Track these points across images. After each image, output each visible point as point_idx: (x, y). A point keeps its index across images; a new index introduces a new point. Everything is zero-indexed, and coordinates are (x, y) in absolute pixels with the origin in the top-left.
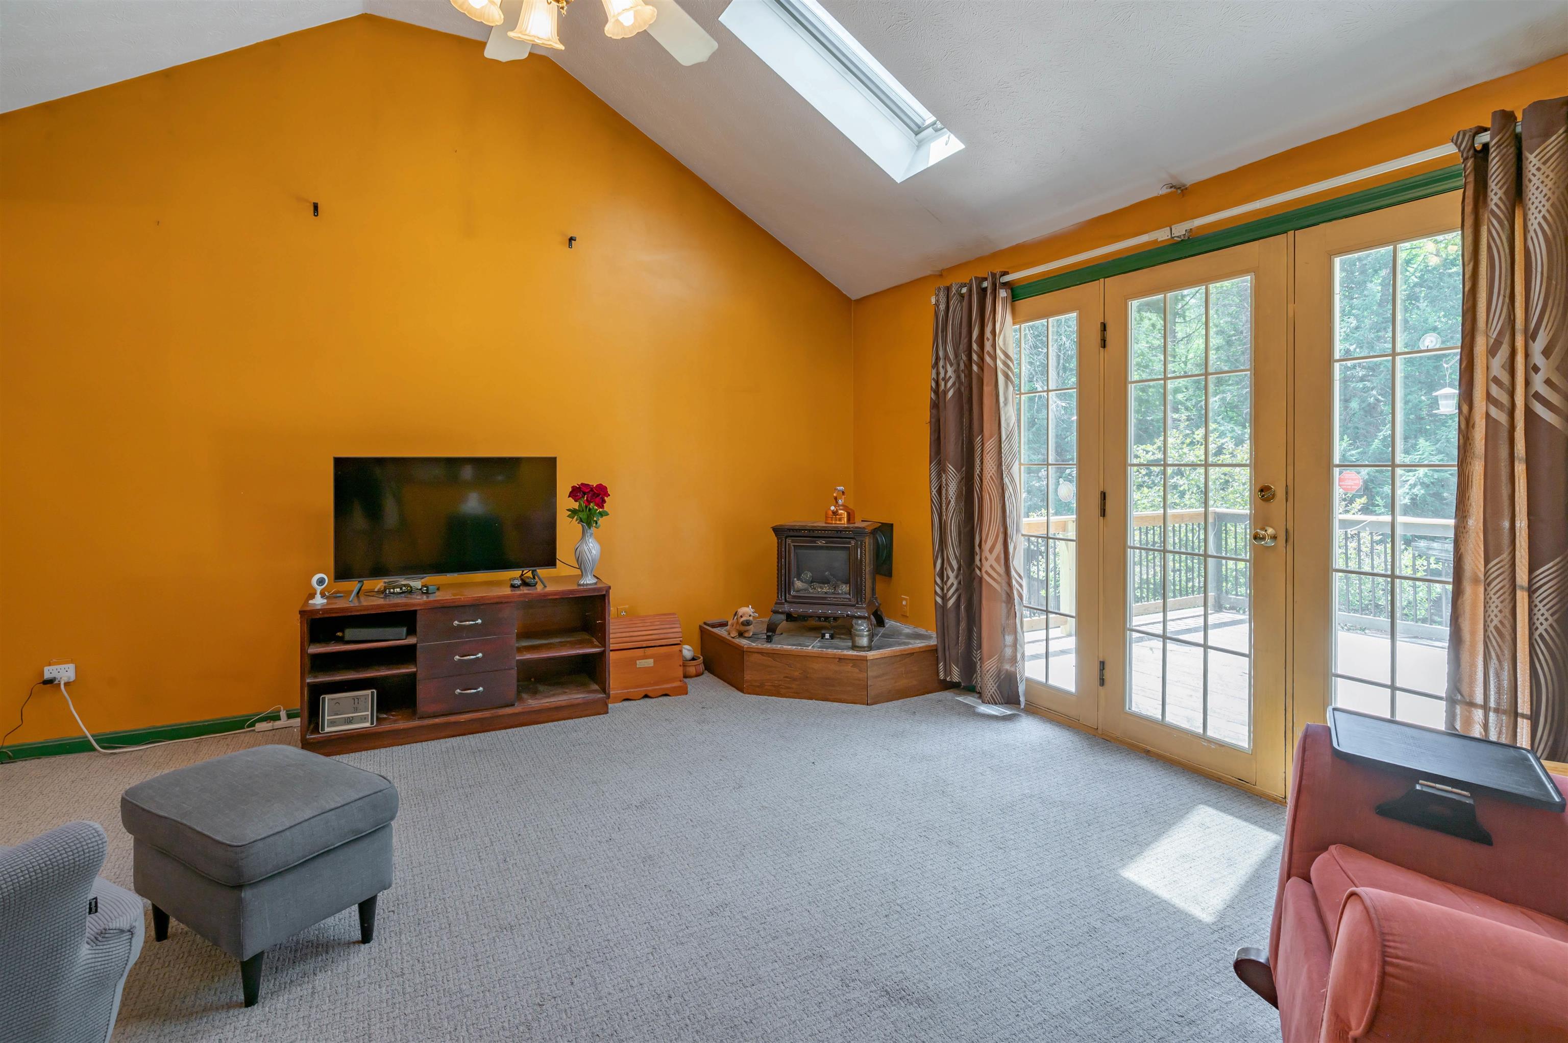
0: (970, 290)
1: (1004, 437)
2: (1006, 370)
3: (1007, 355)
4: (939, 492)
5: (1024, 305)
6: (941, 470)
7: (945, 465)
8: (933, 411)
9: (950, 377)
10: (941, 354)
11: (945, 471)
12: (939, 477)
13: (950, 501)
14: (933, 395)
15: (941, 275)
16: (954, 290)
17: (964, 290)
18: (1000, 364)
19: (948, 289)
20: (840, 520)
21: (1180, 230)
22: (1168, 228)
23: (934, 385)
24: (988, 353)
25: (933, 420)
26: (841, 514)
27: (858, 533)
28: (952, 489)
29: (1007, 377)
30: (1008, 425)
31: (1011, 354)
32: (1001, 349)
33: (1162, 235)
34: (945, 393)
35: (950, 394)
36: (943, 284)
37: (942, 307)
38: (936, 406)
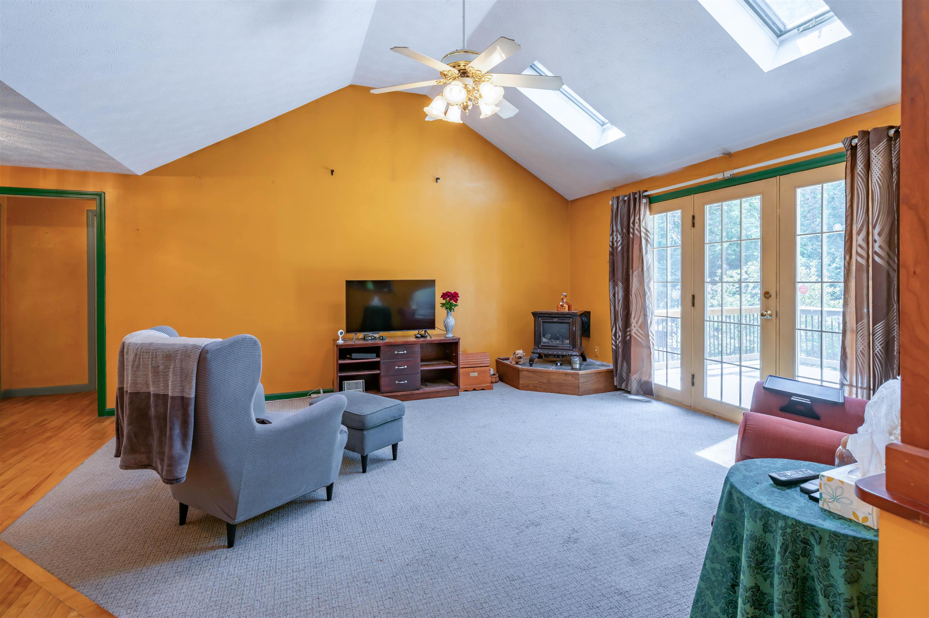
0: (629, 199)
1: (645, 269)
2: (646, 237)
3: (647, 230)
4: (614, 295)
5: (654, 205)
6: (615, 285)
7: (617, 282)
8: (611, 257)
9: (619, 240)
10: (615, 229)
11: (617, 286)
12: (614, 288)
13: (620, 300)
14: (611, 249)
15: (614, 190)
16: (621, 199)
17: (626, 198)
18: (643, 234)
19: (618, 198)
20: (564, 309)
21: (728, 174)
22: (722, 173)
23: (611, 244)
24: (637, 229)
25: (611, 261)
26: (565, 306)
27: (573, 315)
28: (620, 294)
29: (647, 241)
30: (647, 263)
31: (649, 230)
32: (643, 227)
33: (719, 176)
34: (617, 248)
35: (620, 248)
36: (615, 195)
37: (615, 206)
38: (612, 254)
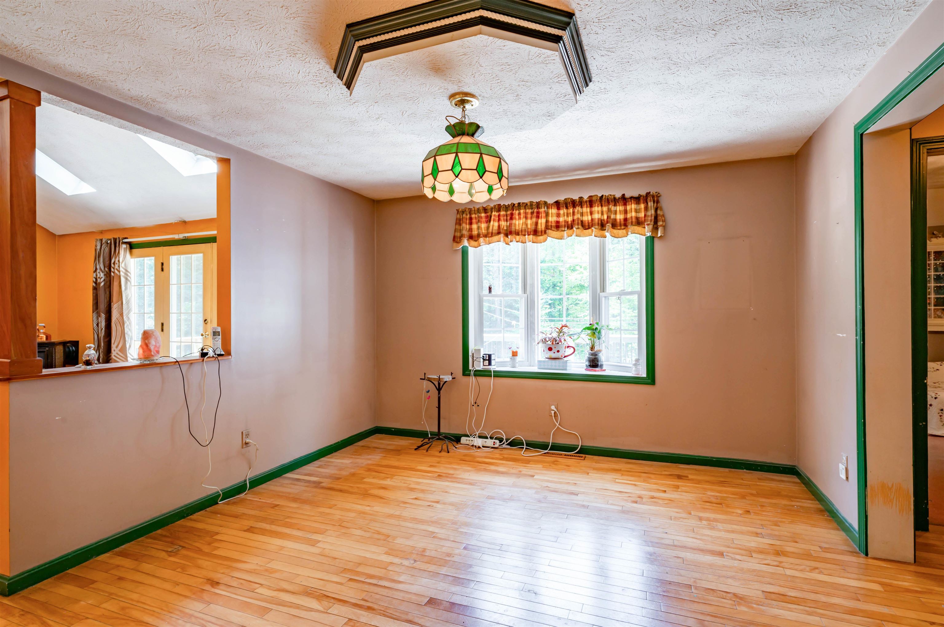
0: (111, 242)
1: (124, 302)
2: (126, 276)
3: (126, 271)
4: (98, 325)
5: (134, 251)
6: (99, 316)
7: (100, 314)
8: (94, 291)
9: (102, 277)
10: (98, 267)
11: (100, 316)
12: (98, 319)
13: (102, 329)
14: (94, 285)
15: (102, 232)
16: (104, 241)
17: (109, 242)
18: (122, 274)
19: (101, 240)
20: (41, 339)
21: (181, 236)
22: (178, 235)
23: (94, 280)
24: (117, 269)
25: (94, 295)
26: (42, 337)
27: (53, 344)
28: (103, 324)
29: (126, 279)
30: (127, 298)
31: (129, 270)
32: (123, 268)
33: (176, 237)
34: (100, 283)
35: (102, 284)
36: (99, 237)
37: (99, 247)
38: (95, 289)
